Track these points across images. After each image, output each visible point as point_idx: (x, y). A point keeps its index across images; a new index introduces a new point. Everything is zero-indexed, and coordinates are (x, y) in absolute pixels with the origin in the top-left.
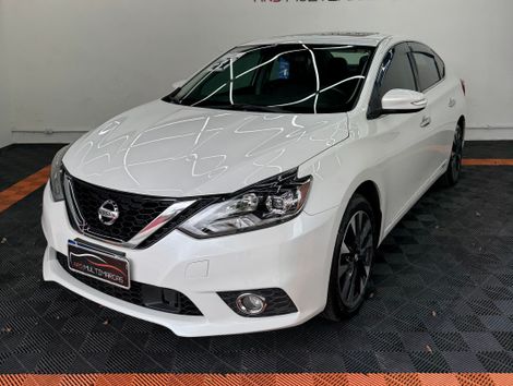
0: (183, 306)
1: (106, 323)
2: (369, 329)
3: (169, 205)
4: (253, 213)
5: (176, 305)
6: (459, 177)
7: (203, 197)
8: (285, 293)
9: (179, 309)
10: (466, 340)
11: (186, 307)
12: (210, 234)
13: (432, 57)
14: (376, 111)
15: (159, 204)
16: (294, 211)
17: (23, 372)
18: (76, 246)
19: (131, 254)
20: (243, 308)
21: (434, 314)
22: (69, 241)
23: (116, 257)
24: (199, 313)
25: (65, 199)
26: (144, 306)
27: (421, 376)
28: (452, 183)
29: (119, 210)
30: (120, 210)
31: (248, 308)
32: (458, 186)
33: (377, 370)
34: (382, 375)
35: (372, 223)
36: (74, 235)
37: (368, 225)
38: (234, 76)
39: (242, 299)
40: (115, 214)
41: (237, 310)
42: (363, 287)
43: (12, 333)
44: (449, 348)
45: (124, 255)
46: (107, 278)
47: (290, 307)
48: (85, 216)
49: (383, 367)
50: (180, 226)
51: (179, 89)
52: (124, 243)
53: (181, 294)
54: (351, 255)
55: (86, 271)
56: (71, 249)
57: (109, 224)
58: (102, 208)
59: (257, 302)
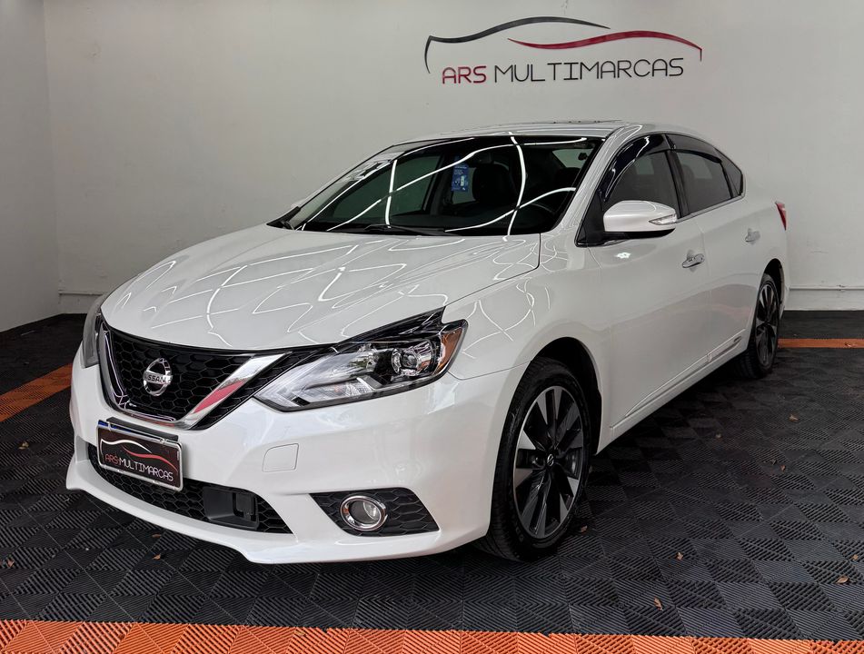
0: (261, 517)
1: (158, 557)
2: (567, 575)
3: (242, 364)
4: (370, 374)
5: (253, 518)
6: (774, 364)
7: (294, 349)
8: (415, 498)
9: (256, 523)
10: (722, 594)
11: (267, 520)
12: (303, 404)
13: (719, 161)
14: (593, 234)
15: (228, 361)
16: (433, 372)
17: (22, 617)
18: (109, 428)
19: (185, 437)
20: (351, 518)
21: (680, 556)
22: (100, 422)
23: (164, 441)
24: (287, 530)
25: (99, 363)
26: (206, 520)
27: (636, 640)
28: (760, 373)
29: (172, 373)
30: (174, 373)
31: (358, 521)
32: (771, 378)
33: (566, 628)
34: (572, 637)
35: (581, 409)
36: (107, 413)
37: (574, 412)
38: (394, 188)
39: (351, 505)
40: (167, 378)
41: (341, 524)
42: (564, 513)
43: (16, 567)
44: (692, 603)
45: (175, 438)
46: (151, 476)
47: (425, 523)
48: (125, 384)
49: (576, 625)
50: (258, 394)
51: (297, 210)
52: (175, 421)
53: (260, 499)
54: (539, 454)
55: (122, 467)
56: (101, 433)
57: (156, 394)
58: (148, 370)
59: (375, 511)
